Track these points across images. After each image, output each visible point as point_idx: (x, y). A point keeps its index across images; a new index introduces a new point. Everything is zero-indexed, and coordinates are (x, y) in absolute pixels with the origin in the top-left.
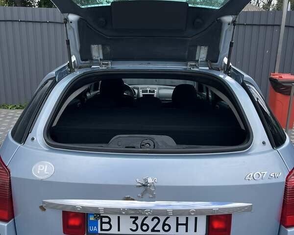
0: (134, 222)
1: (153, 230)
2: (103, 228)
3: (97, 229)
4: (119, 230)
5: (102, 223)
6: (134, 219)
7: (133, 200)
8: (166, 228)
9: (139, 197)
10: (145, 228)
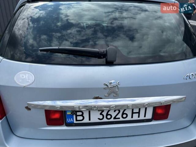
0: (101, 114)
1: (115, 118)
2: (78, 119)
3: (73, 120)
4: (90, 120)
5: (77, 116)
6: (101, 112)
7: (101, 98)
8: (125, 116)
9: (106, 96)
10: (109, 117)
